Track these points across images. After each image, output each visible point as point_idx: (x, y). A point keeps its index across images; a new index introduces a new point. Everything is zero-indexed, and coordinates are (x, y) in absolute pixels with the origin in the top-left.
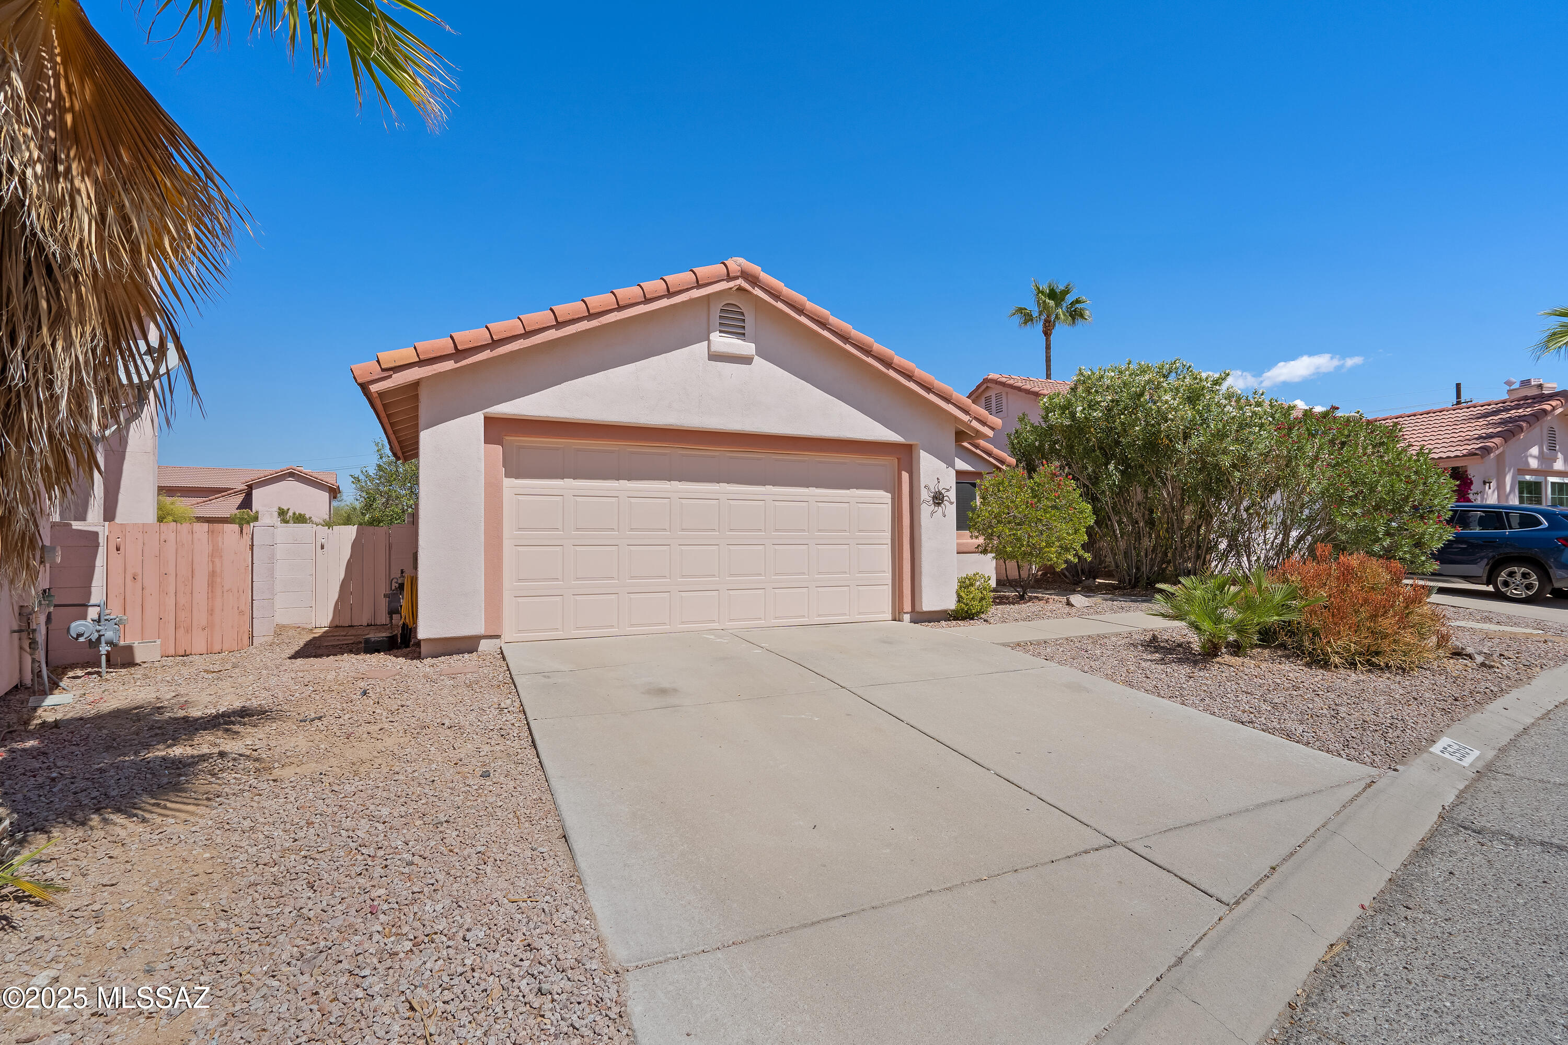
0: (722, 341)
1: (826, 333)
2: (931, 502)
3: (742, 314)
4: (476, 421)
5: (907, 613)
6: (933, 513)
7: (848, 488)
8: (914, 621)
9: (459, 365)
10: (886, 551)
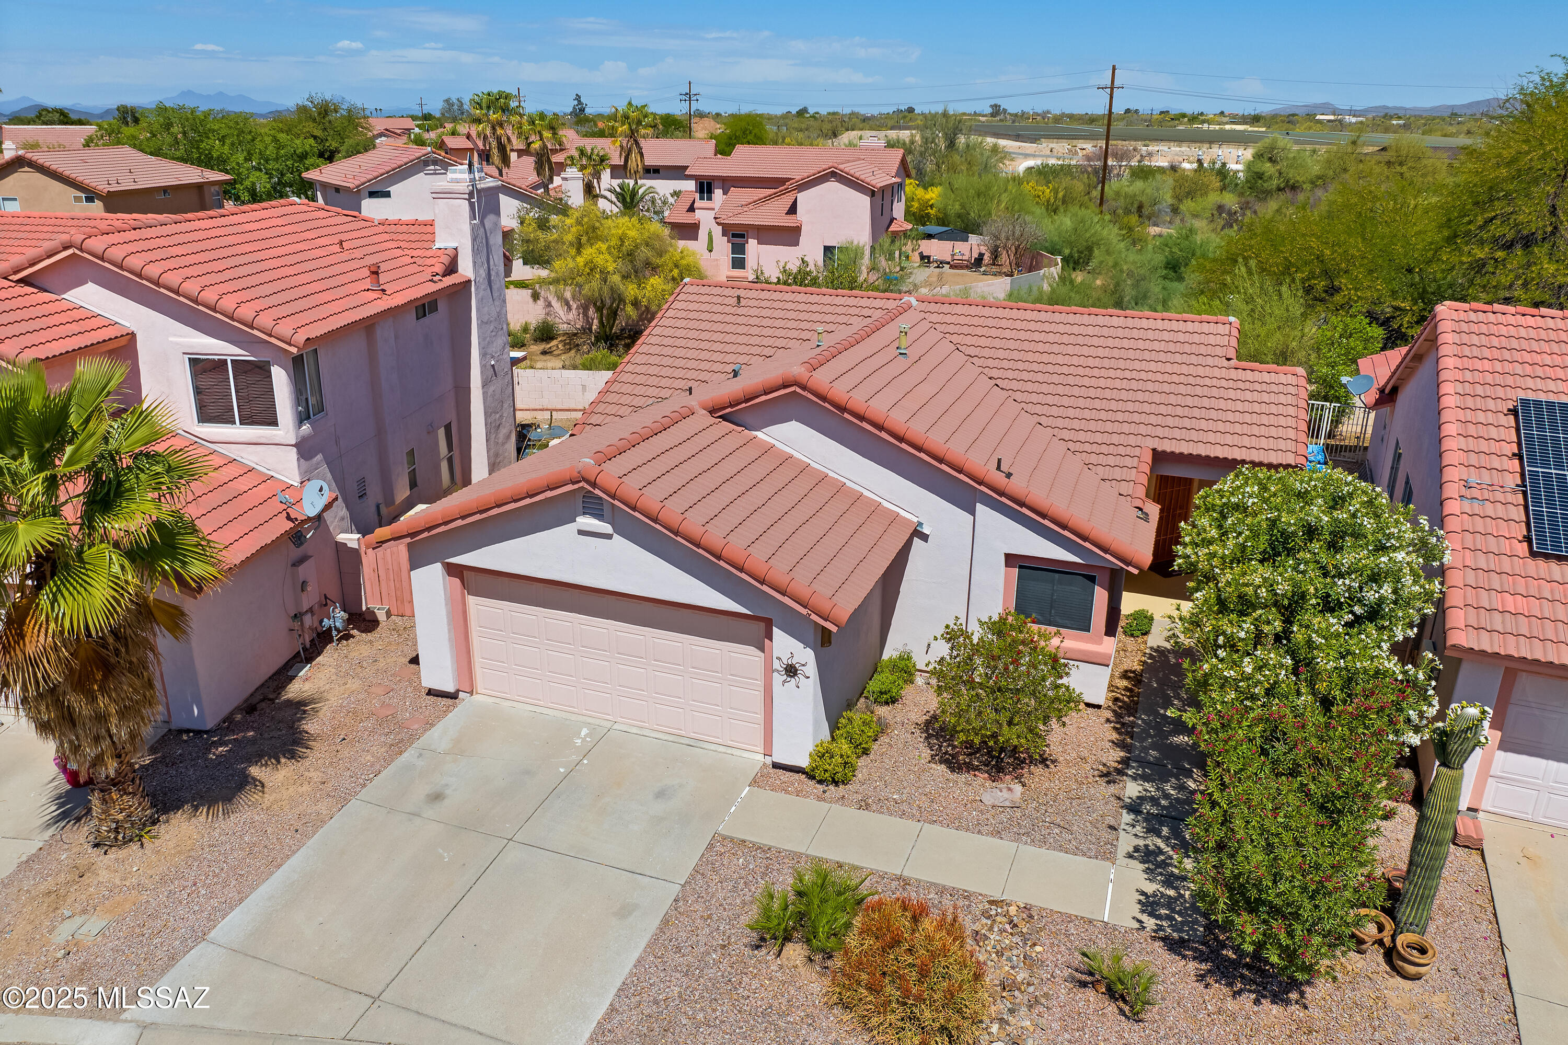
0: (586, 522)
2: (784, 672)
5: (768, 755)
6: (784, 682)
8: (773, 765)
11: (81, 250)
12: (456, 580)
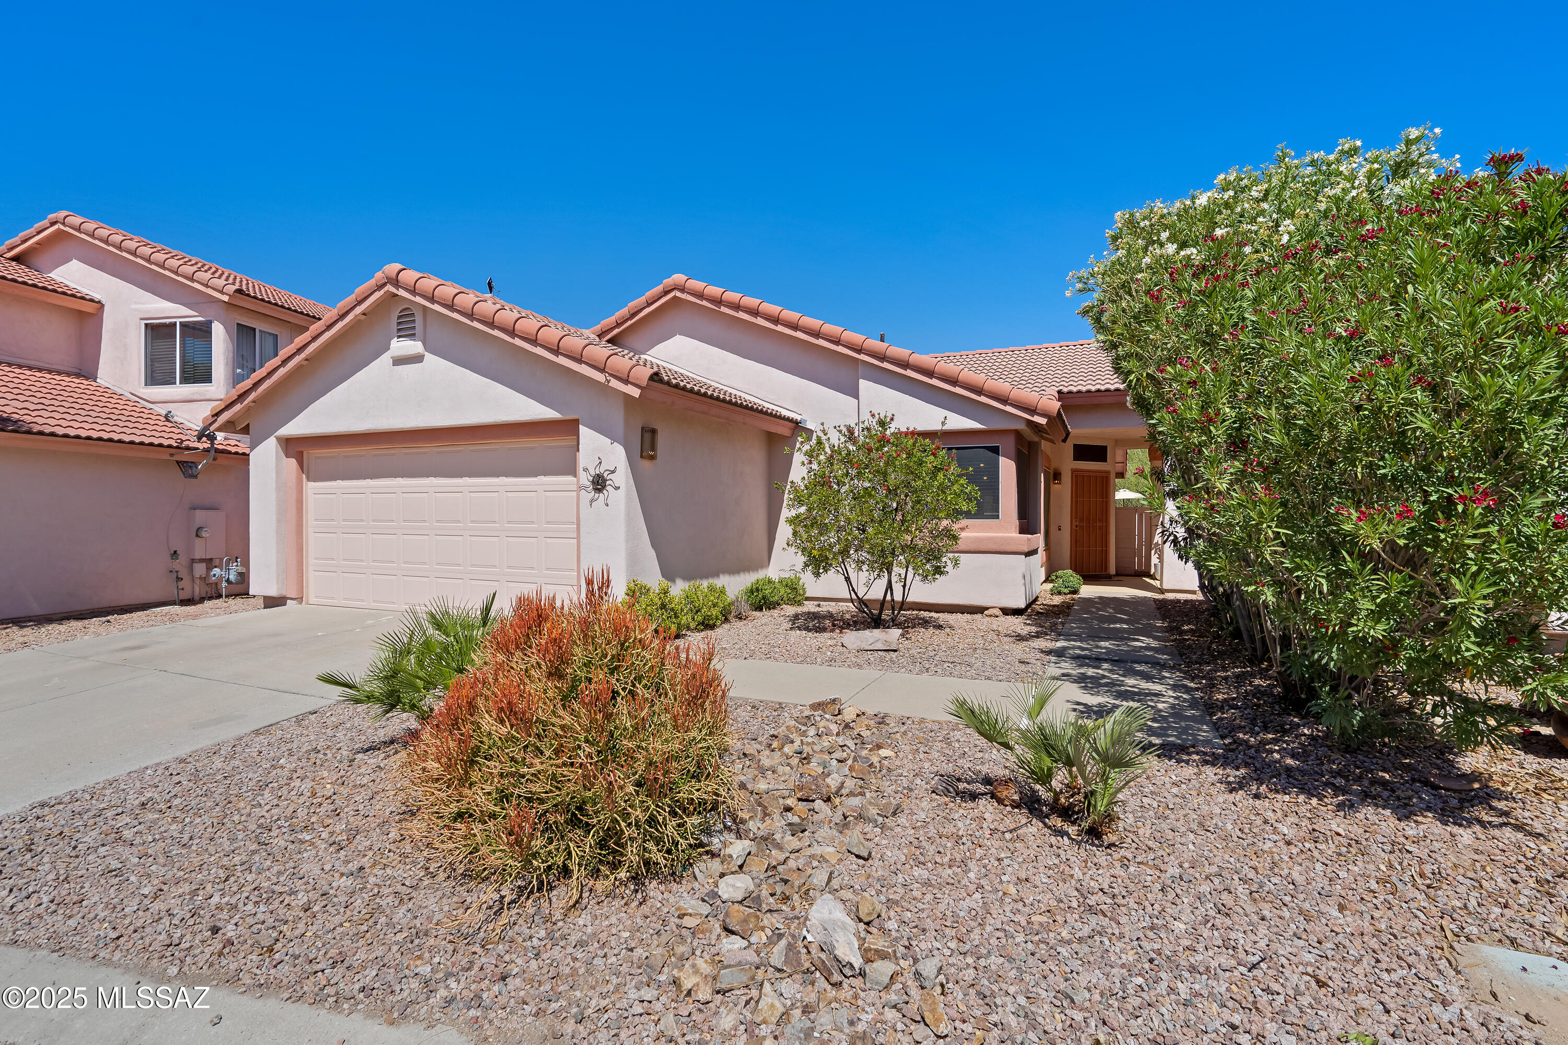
0: (401, 346)
3: (409, 315)
4: (271, 444)
10: (576, 544)
11: (63, 224)
12: (293, 462)
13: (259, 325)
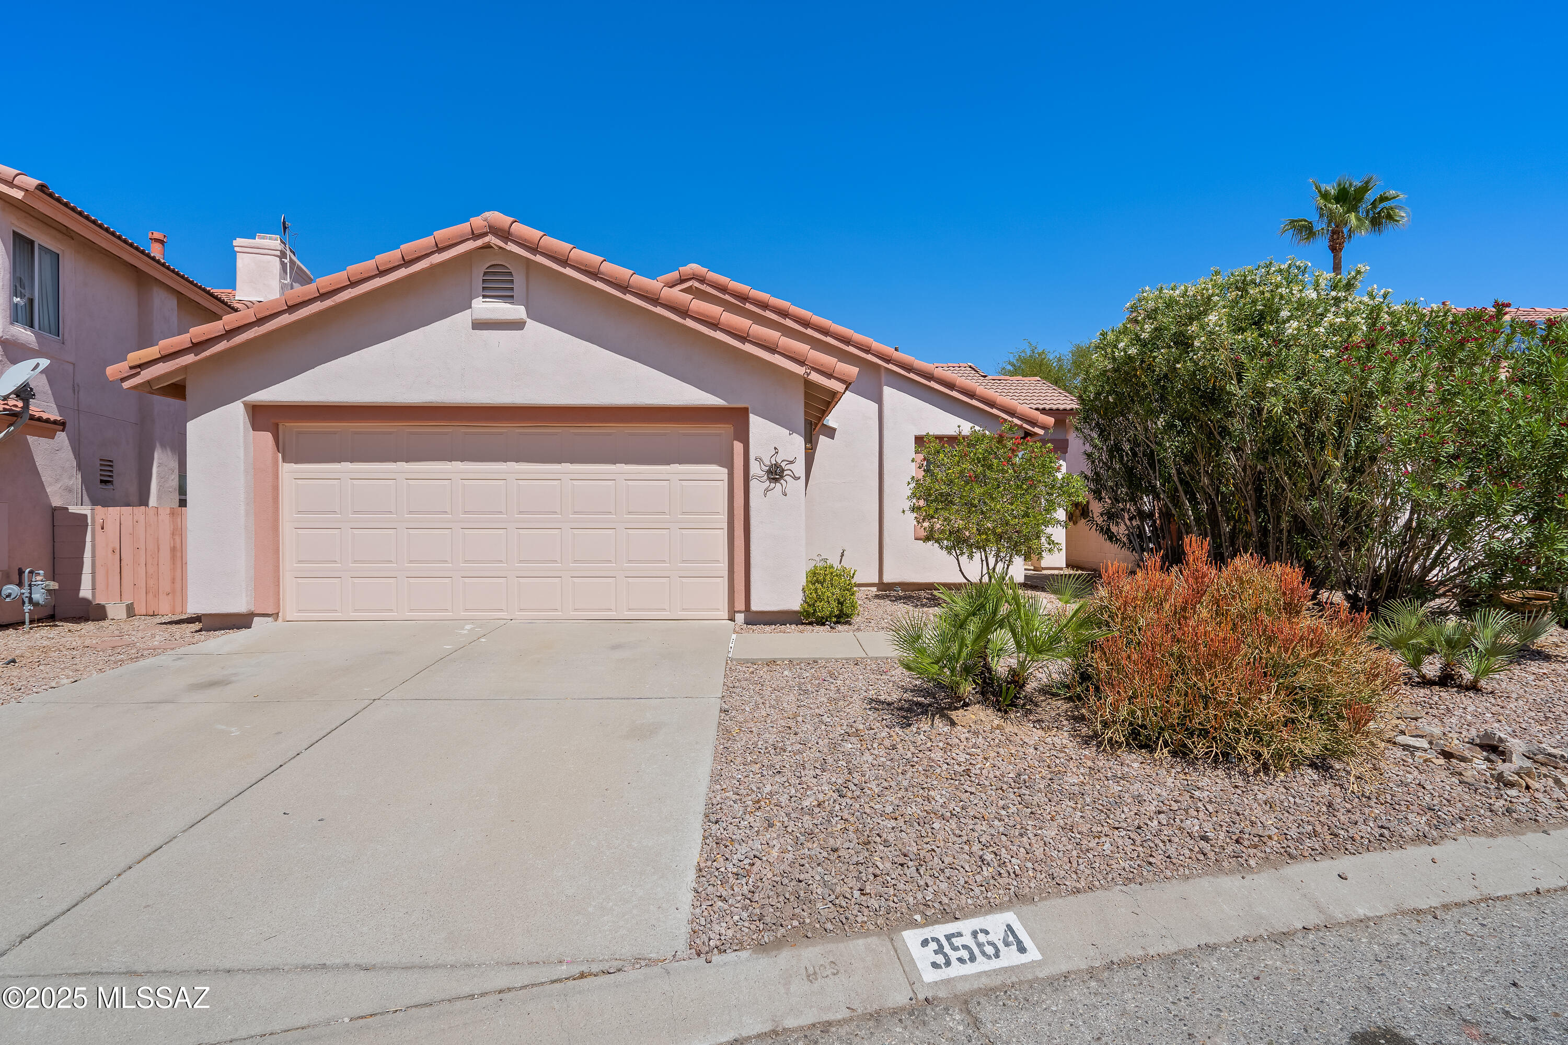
0: (484, 307)
1: (599, 285)
2: (766, 477)
3: (510, 274)
4: (236, 411)
5: (740, 612)
6: (767, 490)
7: (668, 462)
8: (747, 622)
9: (199, 357)
10: (723, 535)
12: (268, 437)
13: (41, 238)
